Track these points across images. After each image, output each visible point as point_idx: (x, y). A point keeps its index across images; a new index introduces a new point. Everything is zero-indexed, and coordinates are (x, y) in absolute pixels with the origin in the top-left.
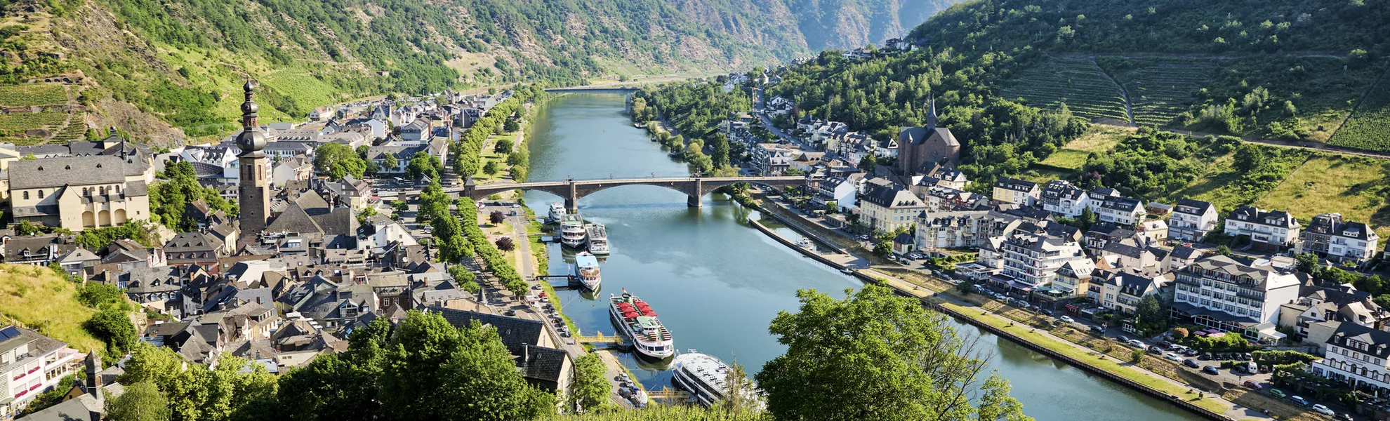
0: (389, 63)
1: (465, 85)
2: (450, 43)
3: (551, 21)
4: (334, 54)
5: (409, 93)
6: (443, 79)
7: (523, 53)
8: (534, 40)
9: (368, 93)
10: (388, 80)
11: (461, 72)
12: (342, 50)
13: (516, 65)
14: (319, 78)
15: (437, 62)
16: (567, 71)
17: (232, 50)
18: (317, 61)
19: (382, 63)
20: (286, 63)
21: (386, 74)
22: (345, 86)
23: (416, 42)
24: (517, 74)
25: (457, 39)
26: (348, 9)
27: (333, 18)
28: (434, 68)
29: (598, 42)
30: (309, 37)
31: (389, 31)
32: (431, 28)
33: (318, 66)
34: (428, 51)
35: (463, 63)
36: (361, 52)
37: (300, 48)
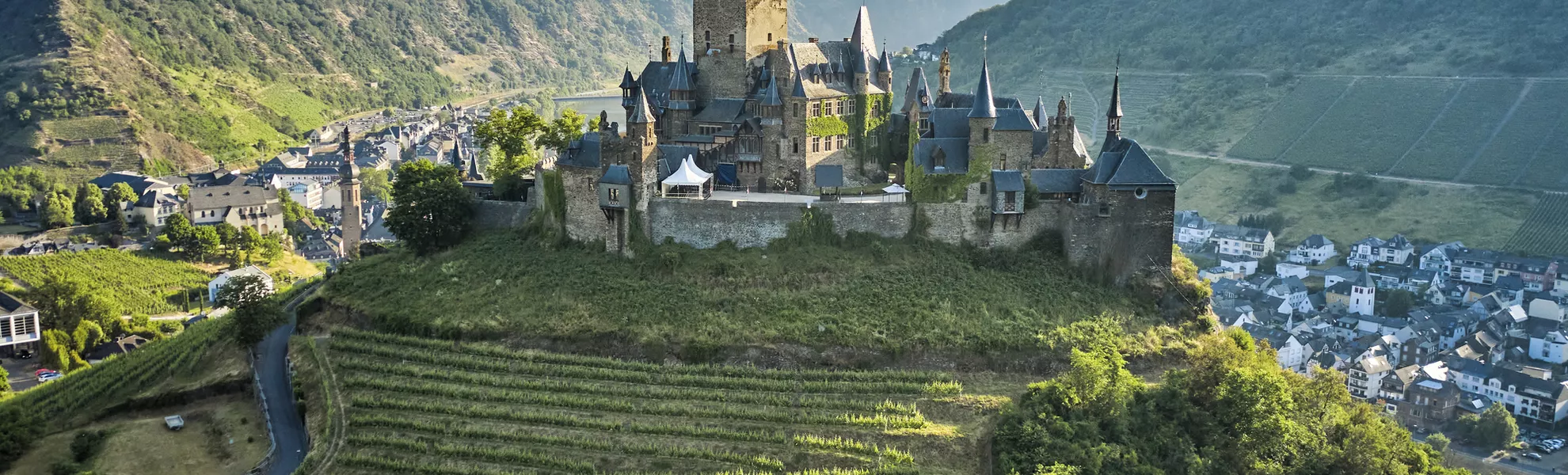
0: (376, 71)
1: (461, 95)
2: (440, 45)
3: (555, 12)
4: (319, 66)
5: (401, 106)
6: (436, 89)
7: (523, 53)
8: (536, 37)
9: (359, 109)
10: (377, 92)
11: (456, 78)
12: (327, 60)
13: (517, 69)
14: (308, 93)
15: (427, 68)
16: (576, 72)
17: (222, 68)
18: (303, 75)
19: (369, 73)
20: (273, 79)
21: (375, 85)
22: (335, 102)
23: (403, 45)
24: (518, 78)
25: (447, 40)
26: (326, 11)
27: (313, 23)
28: (425, 75)
29: (612, 36)
30: (292, 47)
31: (374, 35)
32: (419, 28)
33: (304, 80)
34: (417, 55)
35: (457, 67)
36: (345, 60)
37: (284, 60)
